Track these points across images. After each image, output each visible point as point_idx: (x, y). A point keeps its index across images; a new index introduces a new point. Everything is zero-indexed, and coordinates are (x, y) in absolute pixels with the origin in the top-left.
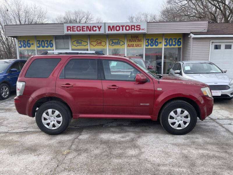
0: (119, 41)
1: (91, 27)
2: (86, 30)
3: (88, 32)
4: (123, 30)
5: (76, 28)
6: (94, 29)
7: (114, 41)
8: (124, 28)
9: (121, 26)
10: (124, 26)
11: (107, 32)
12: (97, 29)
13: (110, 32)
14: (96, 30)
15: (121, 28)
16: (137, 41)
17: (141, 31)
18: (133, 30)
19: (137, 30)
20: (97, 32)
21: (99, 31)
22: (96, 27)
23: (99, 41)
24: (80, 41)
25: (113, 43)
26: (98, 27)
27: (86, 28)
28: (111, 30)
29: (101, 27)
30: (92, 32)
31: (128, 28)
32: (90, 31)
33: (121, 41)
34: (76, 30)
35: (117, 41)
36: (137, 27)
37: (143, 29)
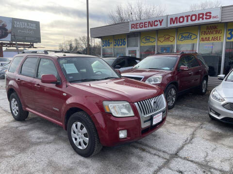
0: (190, 34)
1: (152, 22)
2: (147, 25)
3: (150, 28)
4: (187, 21)
5: (139, 25)
6: (156, 23)
7: (184, 35)
8: (189, 18)
9: (186, 16)
10: (189, 16)
11: (169, 26)
12: (159, 23)
13: (173, 25)
14: (157, 25)
15: (185, 18)
16: (214, 33)
17: (212, 20)
18: (201, 19)
19: (206, 18)
20: (159, 27)
21: (161, 25)
22: (157, 21)
23: (167, 37)
24: (148, 38)
25: (182, 37)
26: (159, 21)
27: (147, 24)
28: (174, 23)
29: (162, 20)
30: (154, 27)
31: (194, 18)
32: (152, 26)
34: (139, 27)
35: (187, 35)
36: (206, 15)
37: (214, 17)
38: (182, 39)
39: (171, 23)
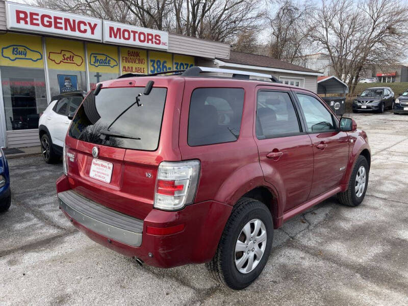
0: (108, 59)
1: (74, 21)
2: (63, 26)
3: (69, 33)
4: (134, 40)
5: (39, 18)
6: (83, 27)
7: (99, 57)
8: (137, 35)
9: (132, 32)
10: (137, 32)
11: (107, 39)
12: (88, 27)
13: (113, 40)
14: (85, 31)
15: (132, 34)
16: (137, 62)
17: (161, 47)
18: (150, 42)
19: (156, 43)
20: (88, 35)
21: (93, 33)
22: (85, 24)
23: (68, 55)
24: (21, 49)
25: (96, 61)
26: (90, 24)
27: (63, 21)
28: (115, 37)
29: (95, 25)
30: (77, 34)
31: (142, 38)
32: (73, 29)
33: (111, 60)
34: (39, 22)
35: (103, 58)
36: (156, 39)
37: (164, 44)
38: (96, 64)
39: (111, 36)
